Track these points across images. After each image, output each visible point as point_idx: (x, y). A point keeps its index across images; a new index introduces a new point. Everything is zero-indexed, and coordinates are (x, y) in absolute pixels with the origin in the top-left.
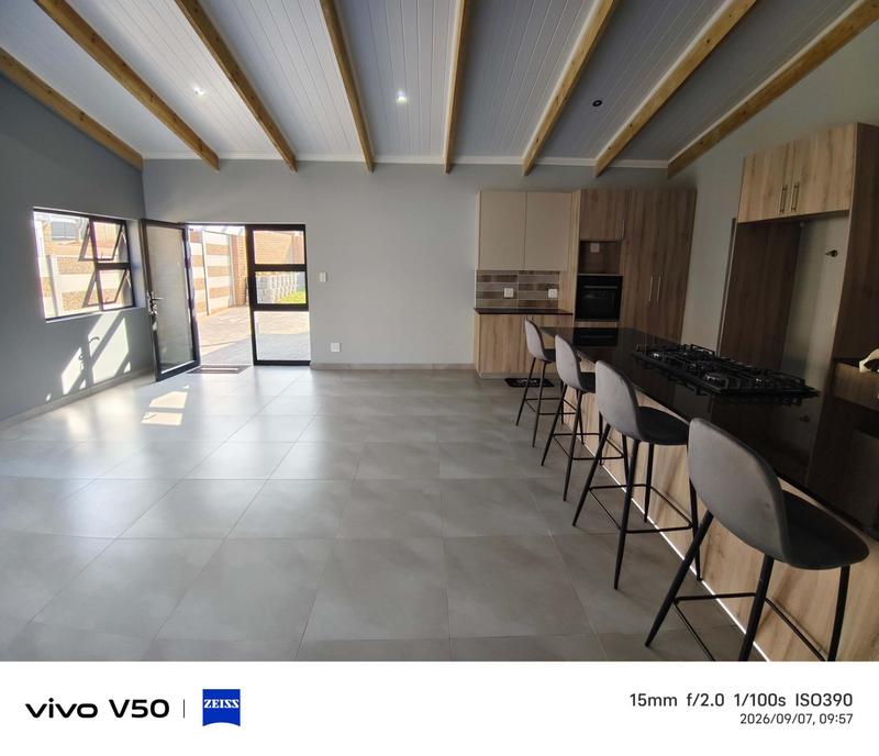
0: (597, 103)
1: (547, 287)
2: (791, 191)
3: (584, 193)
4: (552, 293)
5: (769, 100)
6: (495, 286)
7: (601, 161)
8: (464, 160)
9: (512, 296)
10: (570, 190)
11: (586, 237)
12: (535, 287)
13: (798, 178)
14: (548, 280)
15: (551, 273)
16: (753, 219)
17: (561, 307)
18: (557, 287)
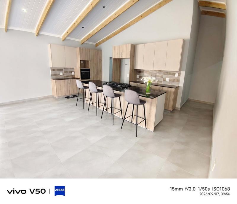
0: (83, 27)
1: (71, 72)
2: (121, 54)
3: (80, 48)
4: (73, 73)
5: (114, 36)
6: (57, 72)
7: (82, 41)
8: (42, 33)
9: (62, 75)
10: (76, 47)
11: (81, 59)
12: (68, 72)
13: (122, 52)
14: (72, 70)
15: (72, 68)
16: (115, 58)
17: (76, 77)
18: (74, 72)
